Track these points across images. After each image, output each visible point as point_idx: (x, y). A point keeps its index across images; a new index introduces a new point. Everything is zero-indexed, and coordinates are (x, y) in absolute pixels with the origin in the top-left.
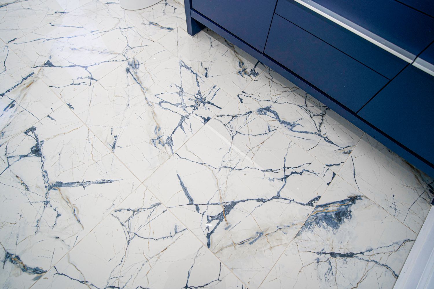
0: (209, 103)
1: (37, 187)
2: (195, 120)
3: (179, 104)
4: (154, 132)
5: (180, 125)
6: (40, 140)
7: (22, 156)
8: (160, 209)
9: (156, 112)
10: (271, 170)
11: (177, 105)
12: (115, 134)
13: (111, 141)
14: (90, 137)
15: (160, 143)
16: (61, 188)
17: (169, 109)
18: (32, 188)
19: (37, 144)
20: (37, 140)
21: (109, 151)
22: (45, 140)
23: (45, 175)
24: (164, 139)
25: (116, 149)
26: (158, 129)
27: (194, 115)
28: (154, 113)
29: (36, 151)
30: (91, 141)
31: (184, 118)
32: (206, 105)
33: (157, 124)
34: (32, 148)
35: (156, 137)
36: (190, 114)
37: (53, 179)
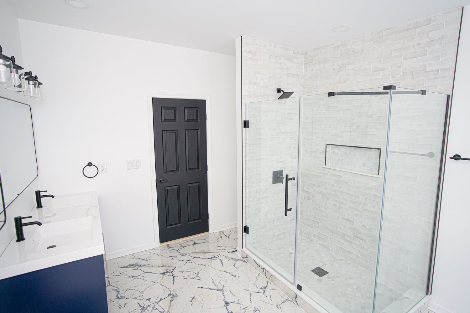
0: (141, 307)
1: (226, 291)
2: (153, 300)
3: (155, 309)
4: (174, 300)
5: (161, 300)
6: (225, 308)
7: (233, 303)
8: (185, 277)
9: (168, 308)
10: (140, 279)
11: (157, 309)
12: (191, 303)
13: (194, 301)
14: (202, 304)
15: (174, 295)
16: (217, 289)
17: (161, 308)
18: (228, 291)
19: (227, 306)
20: (227, 308)
21: (195, 297)
22: (223, 307)
23: (223, 294)
24: (171, 296)
25: (193, 297)
26: (171, 301)
27: (152, 303)
28: (169, 308)
29: (227, 304)
30: (203, 303)
31: (157, 303)
32: (142, 306)
33: (170, 303)
34: (229, 305)
35: (174, 298)
36: (153, 304)
37: (220, 292)
